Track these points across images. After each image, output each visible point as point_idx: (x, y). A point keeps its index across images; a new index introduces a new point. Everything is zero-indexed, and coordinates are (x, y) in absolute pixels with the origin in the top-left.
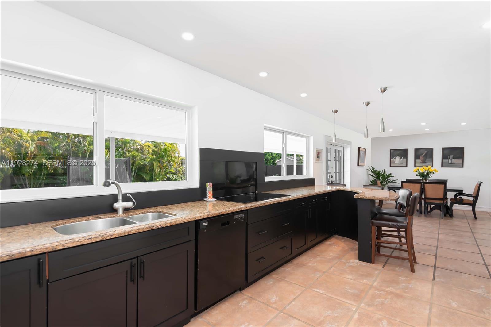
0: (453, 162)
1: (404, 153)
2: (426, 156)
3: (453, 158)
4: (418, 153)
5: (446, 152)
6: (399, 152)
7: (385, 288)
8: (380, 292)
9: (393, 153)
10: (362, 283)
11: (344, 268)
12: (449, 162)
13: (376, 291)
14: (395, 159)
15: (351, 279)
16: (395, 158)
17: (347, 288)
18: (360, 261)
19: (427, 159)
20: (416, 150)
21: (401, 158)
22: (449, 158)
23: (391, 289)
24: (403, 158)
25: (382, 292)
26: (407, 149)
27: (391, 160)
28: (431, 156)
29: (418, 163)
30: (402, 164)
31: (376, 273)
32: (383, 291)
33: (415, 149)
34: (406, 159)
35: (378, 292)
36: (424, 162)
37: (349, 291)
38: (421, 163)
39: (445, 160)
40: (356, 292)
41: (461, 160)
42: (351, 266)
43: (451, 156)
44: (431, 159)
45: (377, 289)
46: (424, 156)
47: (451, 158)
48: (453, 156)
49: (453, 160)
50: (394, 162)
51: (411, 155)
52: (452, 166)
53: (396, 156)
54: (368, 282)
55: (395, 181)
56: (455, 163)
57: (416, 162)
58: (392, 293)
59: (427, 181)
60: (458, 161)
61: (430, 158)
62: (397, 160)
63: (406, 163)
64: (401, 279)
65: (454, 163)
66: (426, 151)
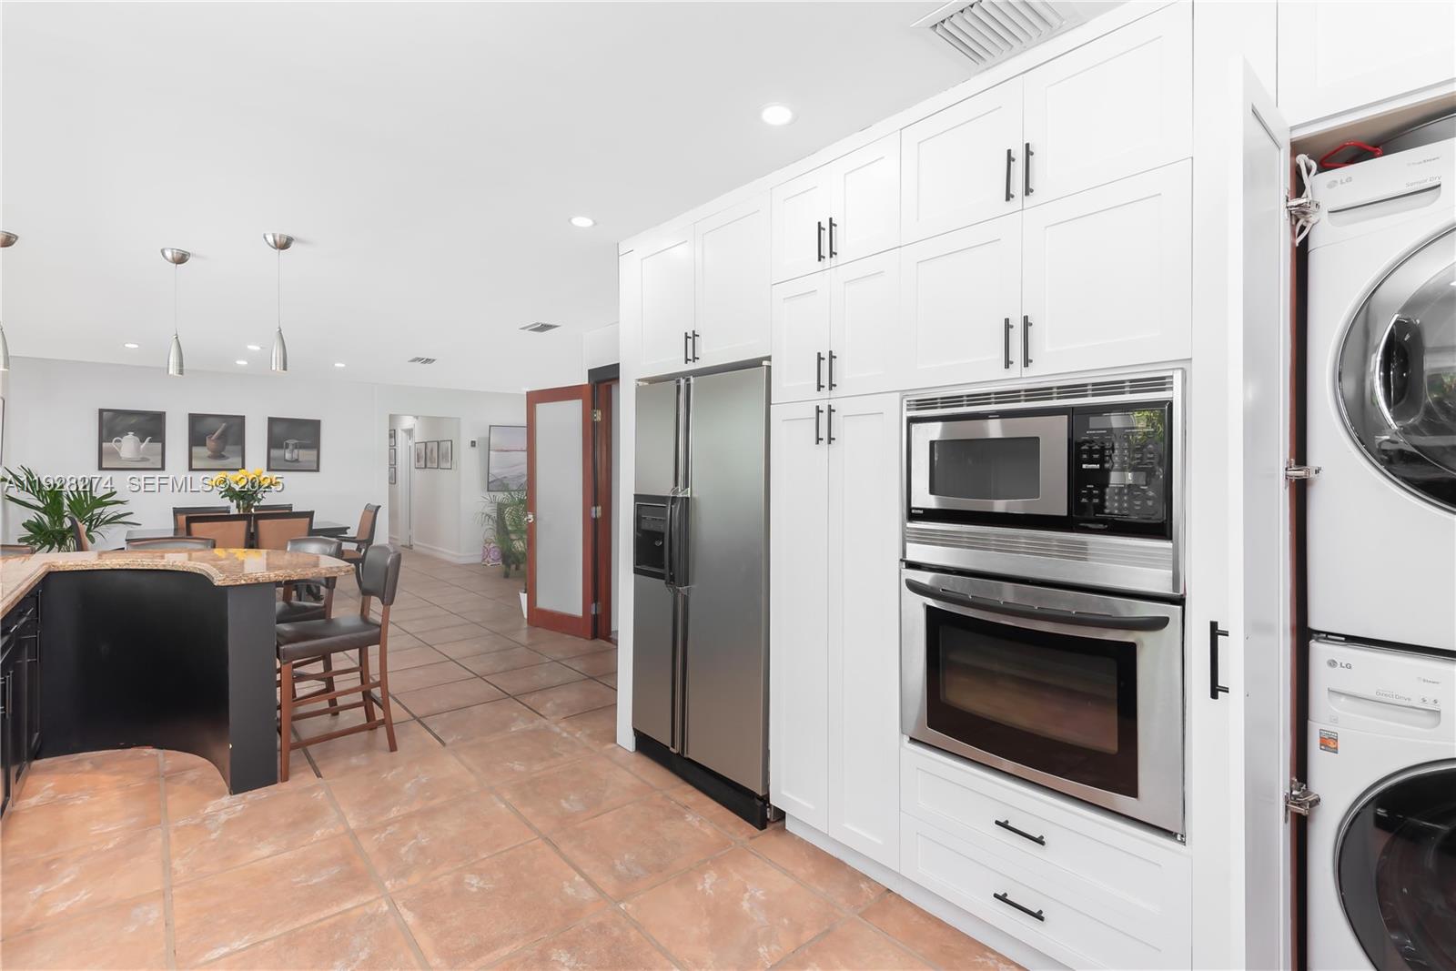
0: (295, 457)
1: (151, 426)
2: (224, 437)
3: (296, 447)
4: (199, 428)
5: (278, 429)
6: (133, 420)
7: (383, 819)
8: (387, 832)
9: (112, 424)
10: (315, 842)
11: (214, 840)
12: (287, 457)
13: (376, 836)
14: (117, 444)
15: (277, 853)
16: (120, 441)
17: (298, 879)
18: (240, 795)
19: (228, 448)
20: (195, 420)
21: (142, 441)
22: (287, 447)
23: (398, 811)
24: (150, 441)
25: (389, 828)
26: (165, 413)
27: (104, 444)
28: (240, 441)
29: (202, 458)
30: (148, 460)
31: (319, 798)
32: (389, 825)
33: (190, 415)
34: (160, 445)
35: (383, 835)
36: (218, 455)
37: (314, 881)
38: (209, 457)
39: (275, 453)
40: (335, 870)
41: (314, 452)
42: (228, 822)
43: (291, 442)
44: (240, 447)
45: (373, 831)
46: (219, 438)
47: (291, 447)
48: (296, 441)
49: (296, 451)
50: (115, 454)
51: (177, 435)
52: (294, 466)
53: (123, 433)
54: (332, 830)
55: (123, 519)
56: (300, 460)
57: (193, 455)
58: (409, 817)
59: (253, 510)
60: (306, 455)
61: (236, 444)
62: (128, 446)
63: (160, 457)
64: (389, 778)
65: (297, 461)
66: (224, 425)
